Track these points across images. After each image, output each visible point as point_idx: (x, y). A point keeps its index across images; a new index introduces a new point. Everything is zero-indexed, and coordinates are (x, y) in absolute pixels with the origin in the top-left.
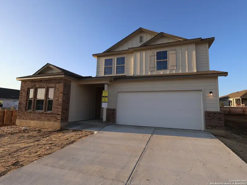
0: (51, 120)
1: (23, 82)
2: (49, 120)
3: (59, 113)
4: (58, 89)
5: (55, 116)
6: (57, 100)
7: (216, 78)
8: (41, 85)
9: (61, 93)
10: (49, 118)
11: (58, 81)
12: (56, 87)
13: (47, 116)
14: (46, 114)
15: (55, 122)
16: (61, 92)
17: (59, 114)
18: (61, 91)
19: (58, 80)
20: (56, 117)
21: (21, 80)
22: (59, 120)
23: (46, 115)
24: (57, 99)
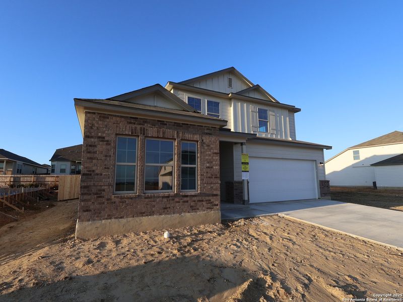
0: (198, 209)
1: (89, 113)
2: (193, 209)
3: (215, 193)
4: (208, 146)
5: (207, 198)
6: (208, 167)
7: (322, 150)
8: (164, 133)
9: (215, 155)
10: (192, 204)
11: (206, 131)
12: (202, 141)
13: (187, 202)
14: (187, 196)
15: (209, 210)
16: (216, 153)
17: (216, 195)
18: (215, 151)
19: (207, 129)
20: (210, 200)
21: (85, 108)
22: (217, 205)
23: (185, 199)
24: (208, 165)
